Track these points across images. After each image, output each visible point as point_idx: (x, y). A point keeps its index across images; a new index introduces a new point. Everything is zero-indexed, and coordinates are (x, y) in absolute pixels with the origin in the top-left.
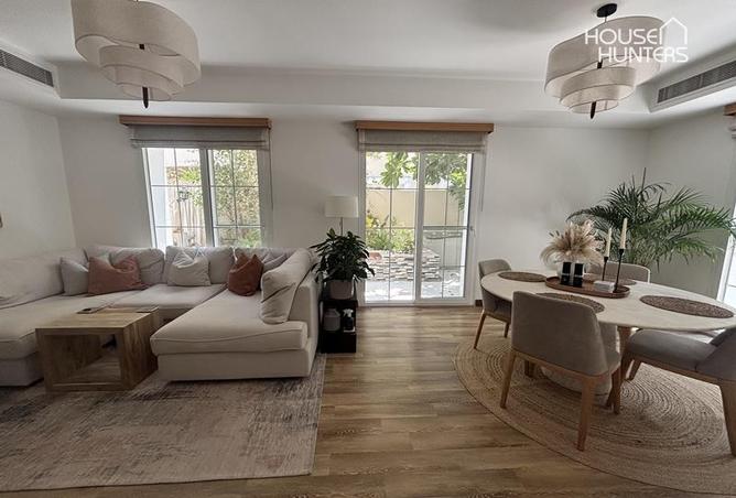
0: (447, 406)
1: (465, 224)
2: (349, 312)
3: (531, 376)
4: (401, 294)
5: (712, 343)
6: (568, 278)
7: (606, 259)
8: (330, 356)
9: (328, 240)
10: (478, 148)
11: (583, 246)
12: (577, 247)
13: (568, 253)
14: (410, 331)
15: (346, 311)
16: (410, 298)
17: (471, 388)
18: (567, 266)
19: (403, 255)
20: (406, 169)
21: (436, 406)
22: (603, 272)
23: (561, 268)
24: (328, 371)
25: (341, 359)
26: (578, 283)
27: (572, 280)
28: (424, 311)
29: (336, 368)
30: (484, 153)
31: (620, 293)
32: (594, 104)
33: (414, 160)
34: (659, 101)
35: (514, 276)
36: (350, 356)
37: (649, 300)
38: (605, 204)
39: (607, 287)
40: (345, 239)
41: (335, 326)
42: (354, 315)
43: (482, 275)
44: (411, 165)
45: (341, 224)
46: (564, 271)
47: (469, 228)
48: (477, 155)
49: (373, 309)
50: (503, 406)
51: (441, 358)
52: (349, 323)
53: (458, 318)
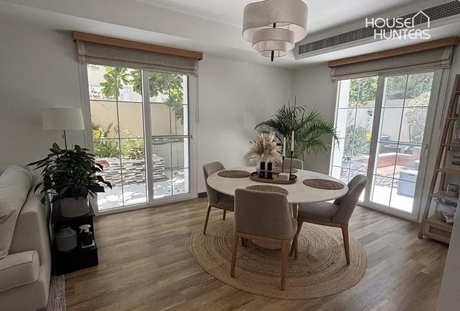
0: (193, 289)
1: (186, 133)
2: (86, 228)
3: (246, 247)
4: (133, 197)
5: (334, 203)
6: (264, 173)
7: (283, 158)
8: (69, 275)
9: (50, 156)
10: (191, 71)
11: (270, 150)
12: (268, 151)
13: (263, 155)
14: (147, 231)
15: (82, 227)
16: (143, 200)
17: (208, 268)
18: (263, 164)
19: (131, 161)
20: (126, 82)
21: (184, 292)
22: (283, 167)
23: (259, 166)
24: (69, 293)
25: (82, 276)
26: (270, 176)
27: (266, 174)
28: (157, 210)
29: (79, 286)
30: (197, 76)
31: (293, 180)
32: (273, 52)
33: (133, 74)
34: (300, 53)
35: (228, 174)
36: (93, 269)
37: (307, 183)
38: (275, 119)
39: (286, 177)
40: (71, 152)
41: (72, 245)
42: (91, 229)
43: (206, 176)
44: (130, 78)
45: (64, 136)
46: (261, 169)
47: (190, 137)
48: (191, 77)
49: (108, 217)
50: (233, 276)
51: (179, 249)
52: (86, 238)
53: (186, 211)
